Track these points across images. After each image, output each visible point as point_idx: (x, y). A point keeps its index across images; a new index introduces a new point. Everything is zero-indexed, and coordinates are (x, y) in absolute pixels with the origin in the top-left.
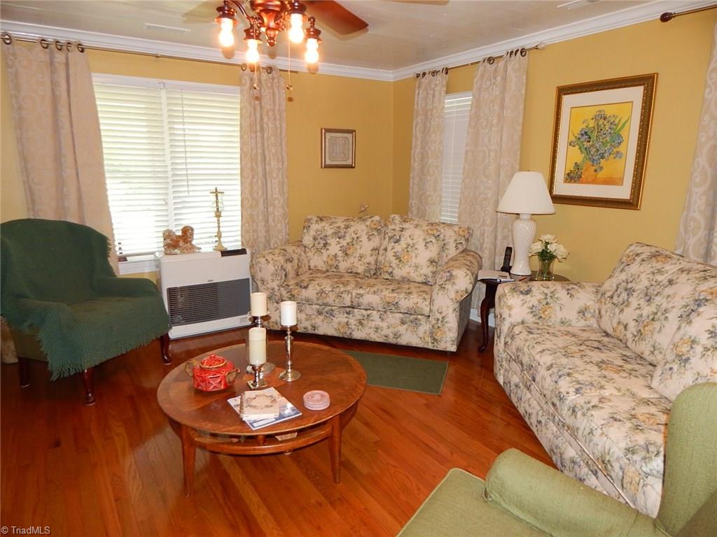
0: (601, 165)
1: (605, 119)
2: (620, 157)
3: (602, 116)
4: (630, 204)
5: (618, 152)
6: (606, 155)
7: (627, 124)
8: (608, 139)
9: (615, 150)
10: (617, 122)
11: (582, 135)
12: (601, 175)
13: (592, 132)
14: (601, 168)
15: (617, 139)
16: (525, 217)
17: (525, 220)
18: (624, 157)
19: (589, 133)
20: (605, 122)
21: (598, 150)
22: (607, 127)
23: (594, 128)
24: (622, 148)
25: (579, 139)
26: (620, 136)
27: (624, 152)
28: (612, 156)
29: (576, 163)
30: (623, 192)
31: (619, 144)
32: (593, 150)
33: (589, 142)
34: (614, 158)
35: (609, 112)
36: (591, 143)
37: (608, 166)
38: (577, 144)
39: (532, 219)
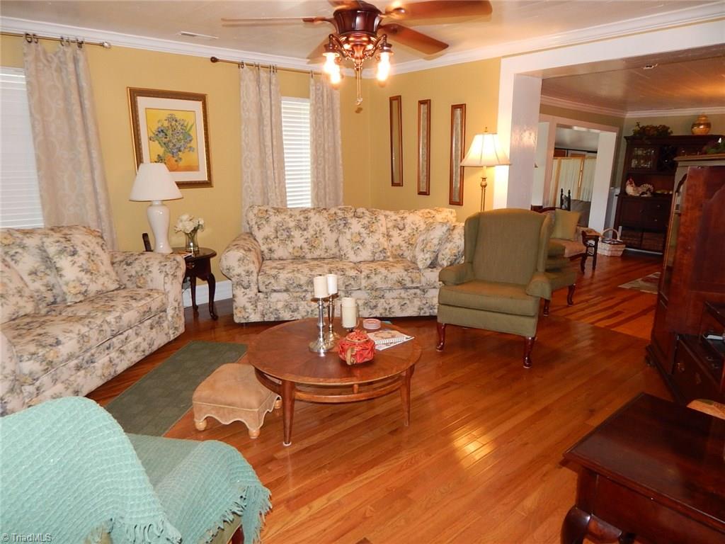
0: (180, 156)
1: (176, 121)
2: (193, 151)
3: (172, 119)
4: (207, 184)
5: (190, 147)
6: (182, 149)
7: (194, 127)
8: (181, 136)
9: (189, 145)
10: (185, 124)
11: (159, 132)
12: (182, 164)
13: (167, 131)
14: (181, 159)
15: (187, 137)
16: (157, 203)
17: (157, 206)
18: (195, 150)
19: (165, 131)
20: (177, 124)
21: (175, 145)
22: (179, 127)
23: (168, 127)
24: (193, 144)
25: (157, 135)
26: (190, 135)
27: (195, 147)
28: (187, 150)
29: (158, 155)
30: (202, 176)
31: (191, 141)
32: (171, 145)
33: (166, 138)
34: (189, 151)
35: (179, 116)
36: (168, 139)
37: (185, 158)
38: (157, 139)
39: (163, 205)
